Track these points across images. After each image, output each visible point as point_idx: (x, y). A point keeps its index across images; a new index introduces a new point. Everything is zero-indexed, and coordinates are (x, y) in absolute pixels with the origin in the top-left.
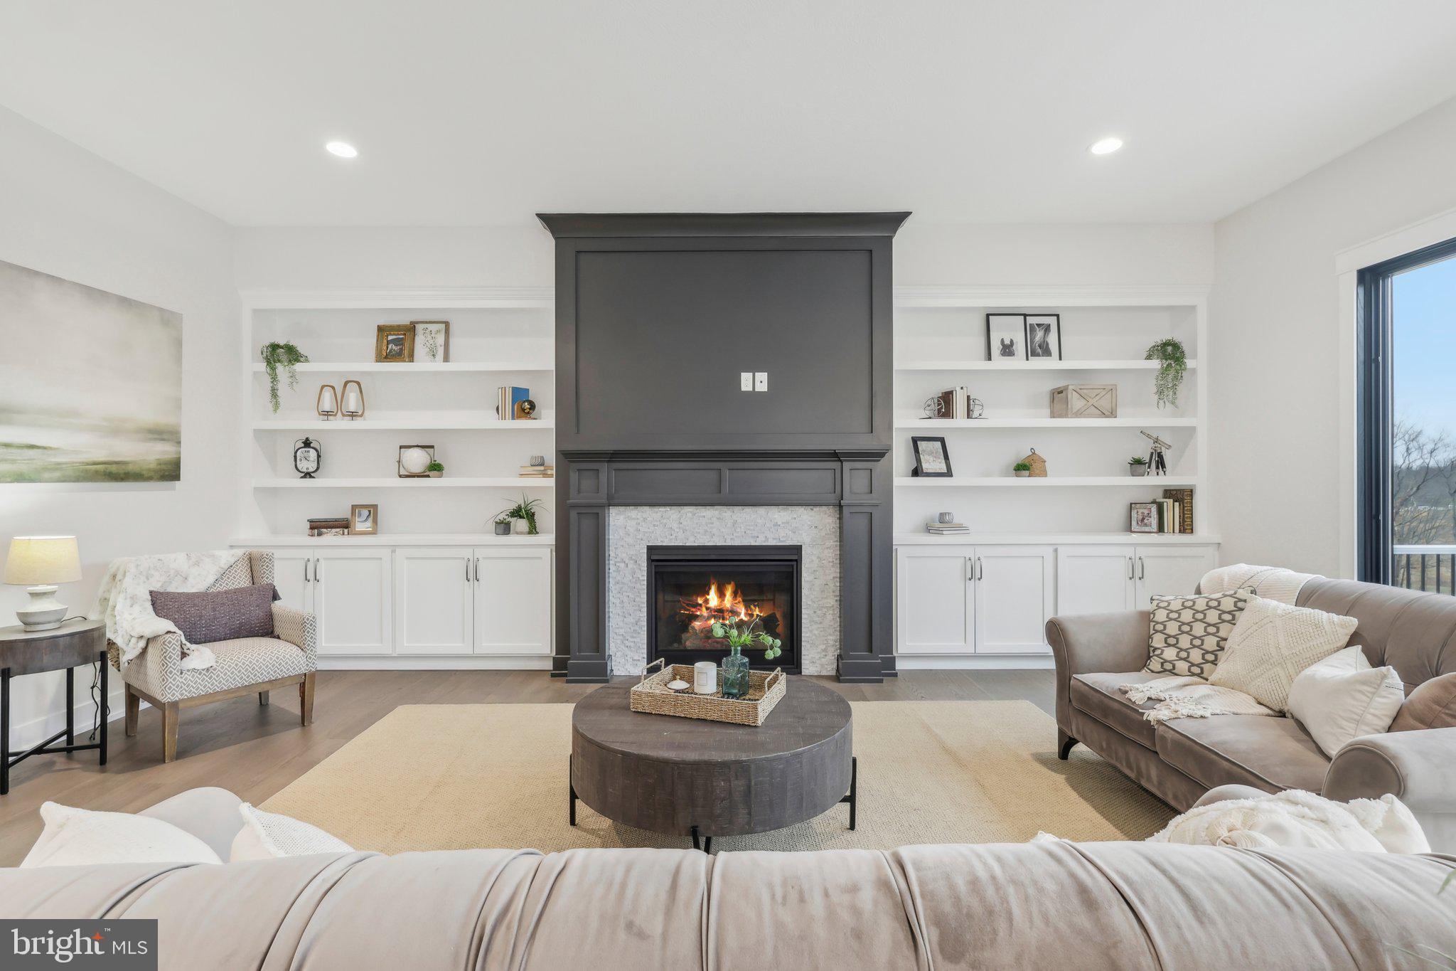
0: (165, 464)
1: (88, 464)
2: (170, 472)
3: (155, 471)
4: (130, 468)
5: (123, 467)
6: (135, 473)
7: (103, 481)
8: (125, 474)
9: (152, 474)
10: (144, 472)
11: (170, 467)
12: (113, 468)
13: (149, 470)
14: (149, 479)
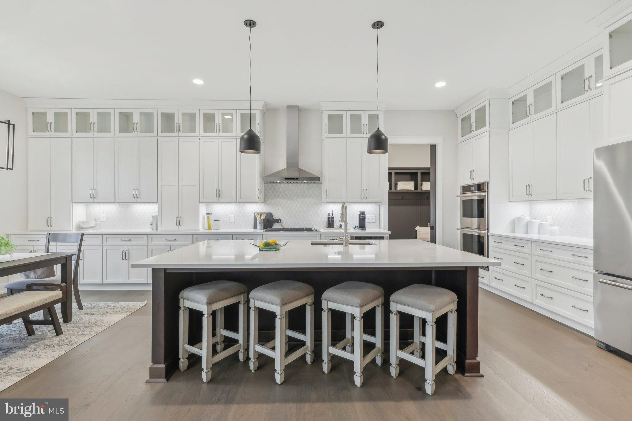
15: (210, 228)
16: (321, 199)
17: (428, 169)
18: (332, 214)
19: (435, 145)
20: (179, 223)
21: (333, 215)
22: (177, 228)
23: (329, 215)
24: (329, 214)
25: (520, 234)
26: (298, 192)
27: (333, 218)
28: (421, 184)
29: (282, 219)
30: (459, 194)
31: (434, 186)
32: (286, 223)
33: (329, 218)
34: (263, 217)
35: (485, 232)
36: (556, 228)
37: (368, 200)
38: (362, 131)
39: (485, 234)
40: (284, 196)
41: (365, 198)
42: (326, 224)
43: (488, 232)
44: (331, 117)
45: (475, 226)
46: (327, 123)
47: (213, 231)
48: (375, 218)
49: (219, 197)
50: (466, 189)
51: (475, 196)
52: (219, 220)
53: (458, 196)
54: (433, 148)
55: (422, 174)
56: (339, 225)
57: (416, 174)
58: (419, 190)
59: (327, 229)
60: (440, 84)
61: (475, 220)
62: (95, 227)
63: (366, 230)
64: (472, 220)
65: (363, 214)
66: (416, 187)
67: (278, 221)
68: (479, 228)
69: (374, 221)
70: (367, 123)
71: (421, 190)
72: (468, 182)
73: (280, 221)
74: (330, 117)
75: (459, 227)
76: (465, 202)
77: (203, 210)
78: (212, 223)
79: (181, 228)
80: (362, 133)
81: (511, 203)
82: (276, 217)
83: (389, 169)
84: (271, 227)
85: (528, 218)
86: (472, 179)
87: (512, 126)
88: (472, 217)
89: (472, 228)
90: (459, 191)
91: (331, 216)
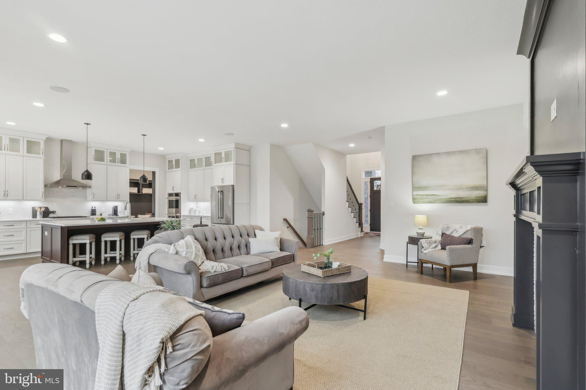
0: (479, 197)
1: (449, 198)
2: (484, 200)
3: (475, 200)
4: (464, 199)
5: (462, 199)
6: (466, 201)
7: (454, 203)
8: (462, 201)
9: (474, 201)
10: (470, 200)
11: (481, 198)
12: (458, 199)
13: (472, 199)
14: (473, 202)
16: (87, 198)
17: (152, 181)
19: (155, 172)
23: (92, 208)
25: (192, 214)
26: (69, 194)
27: (95, 210)
28: (142, 189)
29: (57, 211)
30: (167, 197)
31: (154, 191)
32: (59, 214)
34: (43, 209)
35: (179, 214)
36: (204, 211)
37: (119, 200)
38: (117, 162)
39: (179, 215)
40: (58, 196)
41: (118, 198)
42: (90, 213)
43: (180, 214)
45: (174, 212)
46: (94, 155)
48: (121, 209)
49: (7, 196)
50: (170, 195)
51: (174, 198)
53: (166, 198)
56: (101, 214)
58: (141, 193)
61: (174, 210)
63: (118, 216)
64: (173, 209)
65: (116, 207)
66: (139, 191)
67: (53, 212)
68: (176, 213)
69: (121, 211)
70: (119, 157)
71: (142, 193)
72: (171, 192)
73: (55, 212)
74: (96, 151)
75: (167, 213)
76: (169, 201)
80: (116, 163)
81: (189, 202)
84: (48, 216)
85: (195, 208)
86: (173, 190)
87: (190, 169)
88: (173, 208)
89: (173, 213)
90: (167, 196)
91: (94, 208)
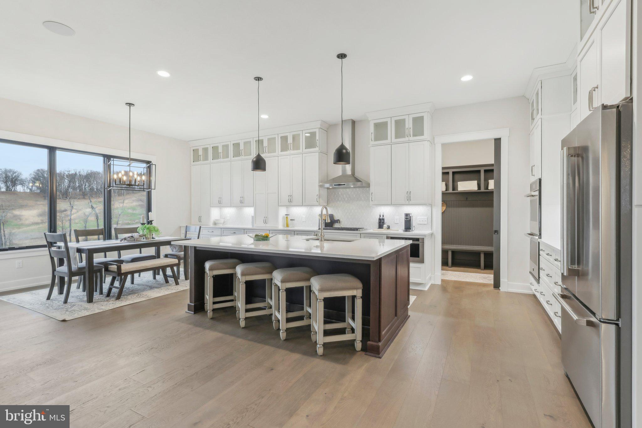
15: (287, 226)
17: (492, 165)
18: (383, 215)
19: (500, 139)
20: (265, 222)
21: (383, 217)
22: (264, 225)
23: (380, 217)
24: (380, 215)
26: (354, 196)
27: (383, 219)
29: (341, 220)
31: (498, 184)
32: (344, 224)
33: (380, 219)
37: (412, 202)
38: (407, 135)
40: (343, 199)
41: (409, 200)
42: (377, 225)
43: (540, 238)
44: (377, 126)
46: (373, 132)
47: (290, 228)
49: (291, 202)
50: (532, 187)
52: (294, 220)
54: (498, 141)
55: (486, 171)
56: (387, 226)
57: (479, 172)
58: (482, 190)
59: (378, 229)
60: (467, 78)
62: (223, 223)
63: (411, 232)
64: (535, 224)
65: (407, 216)
66: (479, 187)
67: (338, 221)
70: (411, 126)
71: (486, 189)
76: (531, 202)
77: (283, 212)
78: (289, 222)
79: (267, 225)
80: (407, 137)
82: (336, 218)
83: (443, 168)
84: (332, 226)
86: (534, 175)
87: (573, 107)
